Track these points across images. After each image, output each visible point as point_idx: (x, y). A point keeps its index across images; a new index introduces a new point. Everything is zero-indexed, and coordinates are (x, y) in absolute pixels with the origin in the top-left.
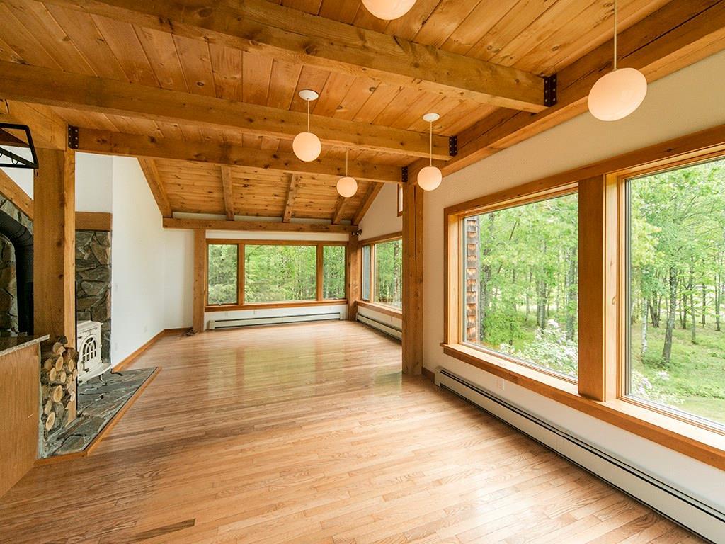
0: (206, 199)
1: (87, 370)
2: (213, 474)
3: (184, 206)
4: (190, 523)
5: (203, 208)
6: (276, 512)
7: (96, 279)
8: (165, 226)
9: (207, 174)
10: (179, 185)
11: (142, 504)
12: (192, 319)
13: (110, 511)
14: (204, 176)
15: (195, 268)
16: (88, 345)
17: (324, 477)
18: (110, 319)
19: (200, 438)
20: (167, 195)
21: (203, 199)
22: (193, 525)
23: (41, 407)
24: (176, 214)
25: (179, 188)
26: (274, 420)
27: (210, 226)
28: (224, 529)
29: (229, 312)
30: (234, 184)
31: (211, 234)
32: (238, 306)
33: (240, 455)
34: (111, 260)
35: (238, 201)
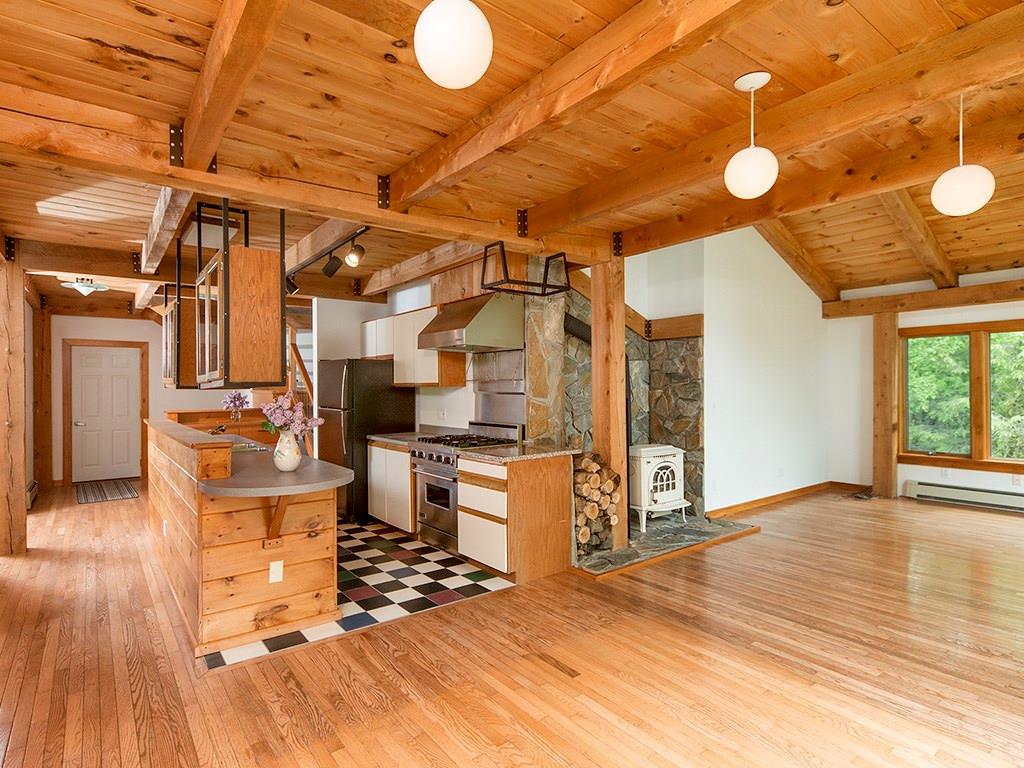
0: (887, 258)
1: (655, 502)
2: (643, 655)
3: (854, 277)
4: (573, 674)
5: (887, 275)
6: (633, 728)
7: (690, 397)
8: (825, 315)
9: (869, 216)
10: (831, 247)
11: (573, 636)
12: (871, 471)
13: (554, 627)
14: (865, 221)
15: (875, 383)
16: (661, 473)
17: (735, 752)
18: (703, 449)
19: (683, 618)
20: (820, 266)
21: (880, 259)
22: (573, 677)
23: (573, 517)
24: (846, 294)
25: (833, 251)
26: (789, 651)
27: (902, 305)
28: (583, 699)
29: (950, 470)
30: (928, 218)
31: (907, 320)
32: (970, 461)
33: (691, 658)
34: (703, 373)
35: (953, 246)
